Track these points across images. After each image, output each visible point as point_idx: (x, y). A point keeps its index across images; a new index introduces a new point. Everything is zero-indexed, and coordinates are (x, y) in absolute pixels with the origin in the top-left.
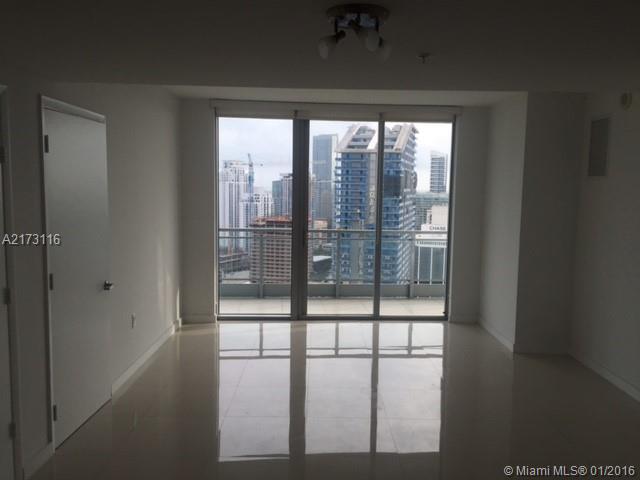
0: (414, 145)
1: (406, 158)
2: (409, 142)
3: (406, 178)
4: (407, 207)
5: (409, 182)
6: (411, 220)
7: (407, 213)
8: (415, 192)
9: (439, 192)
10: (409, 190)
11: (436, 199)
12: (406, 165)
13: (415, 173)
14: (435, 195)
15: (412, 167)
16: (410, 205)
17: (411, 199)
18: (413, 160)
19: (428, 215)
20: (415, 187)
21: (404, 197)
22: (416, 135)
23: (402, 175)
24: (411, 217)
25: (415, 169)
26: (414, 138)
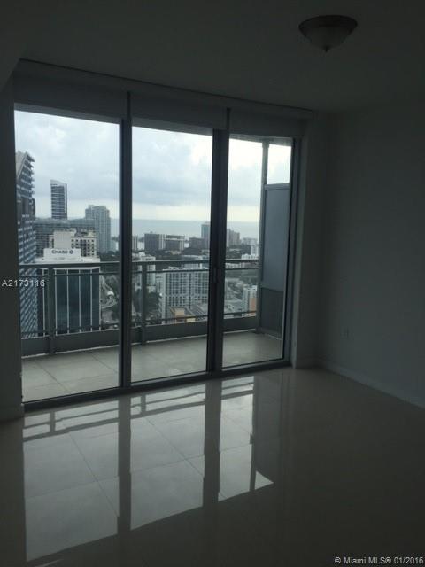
0: (30, 173)
1: (22, 185)
2: (24, 170)
3: (24, 205)
4: (27, 232)
5: (27, 209)
6: (31, 245)
7: (27, 237)
8: (34, 218)
9: (60, 218)
10: (28, 216)
11: (59, 225)
12: (23, 192)
13: (34, 200)
14: (57, 221)
15: (30, 195)
16: (30, 230)
17: (31, 224)
18: (30, 187)
19: (50, 239)
20: (34, 213)
21: (24, 222)
22: (32, 163)
23: (19, 201)
24: (31, 242)
25: (33, 196)
26: (30, 166)
